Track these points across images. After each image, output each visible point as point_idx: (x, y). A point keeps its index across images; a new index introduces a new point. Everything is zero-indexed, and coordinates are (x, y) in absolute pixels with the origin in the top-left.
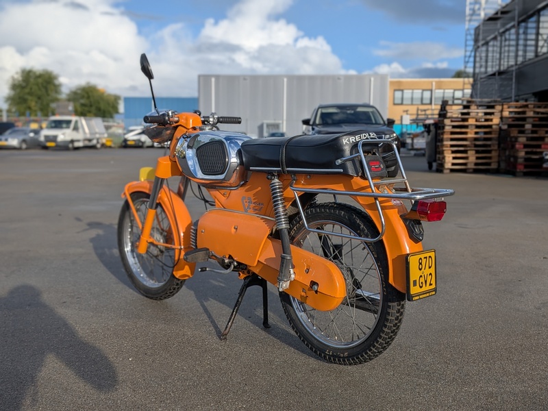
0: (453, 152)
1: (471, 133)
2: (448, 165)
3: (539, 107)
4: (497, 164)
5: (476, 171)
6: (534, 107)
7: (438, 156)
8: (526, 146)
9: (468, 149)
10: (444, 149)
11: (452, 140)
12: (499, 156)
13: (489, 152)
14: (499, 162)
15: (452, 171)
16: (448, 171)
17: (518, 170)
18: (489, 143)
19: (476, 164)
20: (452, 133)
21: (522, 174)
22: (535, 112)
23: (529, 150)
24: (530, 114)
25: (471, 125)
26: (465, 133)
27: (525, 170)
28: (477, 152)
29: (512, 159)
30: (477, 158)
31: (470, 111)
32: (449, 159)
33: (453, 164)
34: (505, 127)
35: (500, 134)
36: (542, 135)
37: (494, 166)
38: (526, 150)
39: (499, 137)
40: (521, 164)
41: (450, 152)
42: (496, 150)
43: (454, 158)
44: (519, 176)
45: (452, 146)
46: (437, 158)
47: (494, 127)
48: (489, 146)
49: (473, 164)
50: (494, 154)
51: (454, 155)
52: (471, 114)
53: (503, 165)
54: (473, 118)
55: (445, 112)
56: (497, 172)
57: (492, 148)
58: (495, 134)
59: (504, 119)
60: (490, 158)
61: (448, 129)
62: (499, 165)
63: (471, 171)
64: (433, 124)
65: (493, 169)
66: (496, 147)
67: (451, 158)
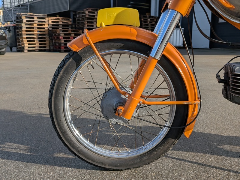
0: (28, 41)
1: (36, 32)
2: (26, 48)
3: (65, 20)
4: (49, 47)
5: (40, 51)
6: (62, 20)
7: (18, 43)
8: (64, 38)
9: (35, 39)
10: (23, 39)
11: (27, 35)
12: (49, 43)
13: (45, 41)
14: (49, 46)
15: (29, 51)
16: (27, 51)
17: (62, 49)
18: (44, 36)
19: (40, 47)
20: (26, 31)
21: (64, 51)
22: (63, 22)
23: (66, 40)
24: (61, 23)
25: (35, 27)
26: (33, 31)
27: (65, 49)
28: (40, 41)
29: (57, 44)
30: (40, 44)
31: (34, 20)
32: (26, 45)
33: (29, 47)
34: (51, 29)
35: (49, 32)
36: (70, 33)
37: (48, 48)
38: (64, 40)
39: (49, 34)
40: (63, 46)
41: (27, 41)
42: (48, 40)
43: (29, 44)
44: (63, 52)
45: (27, 38)
46: (18, 45)
47: (46, 28)
48: (45, 38)
49: (38, 47)
50: (47, 42)
51: (29, 43)
52: (35, 21)
53: (52, 48)
54: (36, 24)
55: (21, 20)
56: (49, 51)
57: (46, 39)
58: (47, 32)
59: (50, 25)
60: (45, 44)
61: (24, 29)
62: (50, 48)
63: (38, 50)
64: (12, 27)
65: (47, 49)
66: (48, 39)
67: (27, 44)
